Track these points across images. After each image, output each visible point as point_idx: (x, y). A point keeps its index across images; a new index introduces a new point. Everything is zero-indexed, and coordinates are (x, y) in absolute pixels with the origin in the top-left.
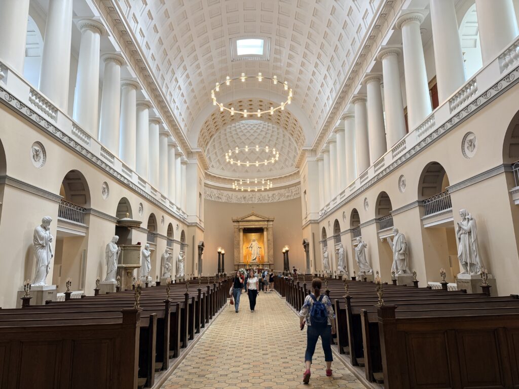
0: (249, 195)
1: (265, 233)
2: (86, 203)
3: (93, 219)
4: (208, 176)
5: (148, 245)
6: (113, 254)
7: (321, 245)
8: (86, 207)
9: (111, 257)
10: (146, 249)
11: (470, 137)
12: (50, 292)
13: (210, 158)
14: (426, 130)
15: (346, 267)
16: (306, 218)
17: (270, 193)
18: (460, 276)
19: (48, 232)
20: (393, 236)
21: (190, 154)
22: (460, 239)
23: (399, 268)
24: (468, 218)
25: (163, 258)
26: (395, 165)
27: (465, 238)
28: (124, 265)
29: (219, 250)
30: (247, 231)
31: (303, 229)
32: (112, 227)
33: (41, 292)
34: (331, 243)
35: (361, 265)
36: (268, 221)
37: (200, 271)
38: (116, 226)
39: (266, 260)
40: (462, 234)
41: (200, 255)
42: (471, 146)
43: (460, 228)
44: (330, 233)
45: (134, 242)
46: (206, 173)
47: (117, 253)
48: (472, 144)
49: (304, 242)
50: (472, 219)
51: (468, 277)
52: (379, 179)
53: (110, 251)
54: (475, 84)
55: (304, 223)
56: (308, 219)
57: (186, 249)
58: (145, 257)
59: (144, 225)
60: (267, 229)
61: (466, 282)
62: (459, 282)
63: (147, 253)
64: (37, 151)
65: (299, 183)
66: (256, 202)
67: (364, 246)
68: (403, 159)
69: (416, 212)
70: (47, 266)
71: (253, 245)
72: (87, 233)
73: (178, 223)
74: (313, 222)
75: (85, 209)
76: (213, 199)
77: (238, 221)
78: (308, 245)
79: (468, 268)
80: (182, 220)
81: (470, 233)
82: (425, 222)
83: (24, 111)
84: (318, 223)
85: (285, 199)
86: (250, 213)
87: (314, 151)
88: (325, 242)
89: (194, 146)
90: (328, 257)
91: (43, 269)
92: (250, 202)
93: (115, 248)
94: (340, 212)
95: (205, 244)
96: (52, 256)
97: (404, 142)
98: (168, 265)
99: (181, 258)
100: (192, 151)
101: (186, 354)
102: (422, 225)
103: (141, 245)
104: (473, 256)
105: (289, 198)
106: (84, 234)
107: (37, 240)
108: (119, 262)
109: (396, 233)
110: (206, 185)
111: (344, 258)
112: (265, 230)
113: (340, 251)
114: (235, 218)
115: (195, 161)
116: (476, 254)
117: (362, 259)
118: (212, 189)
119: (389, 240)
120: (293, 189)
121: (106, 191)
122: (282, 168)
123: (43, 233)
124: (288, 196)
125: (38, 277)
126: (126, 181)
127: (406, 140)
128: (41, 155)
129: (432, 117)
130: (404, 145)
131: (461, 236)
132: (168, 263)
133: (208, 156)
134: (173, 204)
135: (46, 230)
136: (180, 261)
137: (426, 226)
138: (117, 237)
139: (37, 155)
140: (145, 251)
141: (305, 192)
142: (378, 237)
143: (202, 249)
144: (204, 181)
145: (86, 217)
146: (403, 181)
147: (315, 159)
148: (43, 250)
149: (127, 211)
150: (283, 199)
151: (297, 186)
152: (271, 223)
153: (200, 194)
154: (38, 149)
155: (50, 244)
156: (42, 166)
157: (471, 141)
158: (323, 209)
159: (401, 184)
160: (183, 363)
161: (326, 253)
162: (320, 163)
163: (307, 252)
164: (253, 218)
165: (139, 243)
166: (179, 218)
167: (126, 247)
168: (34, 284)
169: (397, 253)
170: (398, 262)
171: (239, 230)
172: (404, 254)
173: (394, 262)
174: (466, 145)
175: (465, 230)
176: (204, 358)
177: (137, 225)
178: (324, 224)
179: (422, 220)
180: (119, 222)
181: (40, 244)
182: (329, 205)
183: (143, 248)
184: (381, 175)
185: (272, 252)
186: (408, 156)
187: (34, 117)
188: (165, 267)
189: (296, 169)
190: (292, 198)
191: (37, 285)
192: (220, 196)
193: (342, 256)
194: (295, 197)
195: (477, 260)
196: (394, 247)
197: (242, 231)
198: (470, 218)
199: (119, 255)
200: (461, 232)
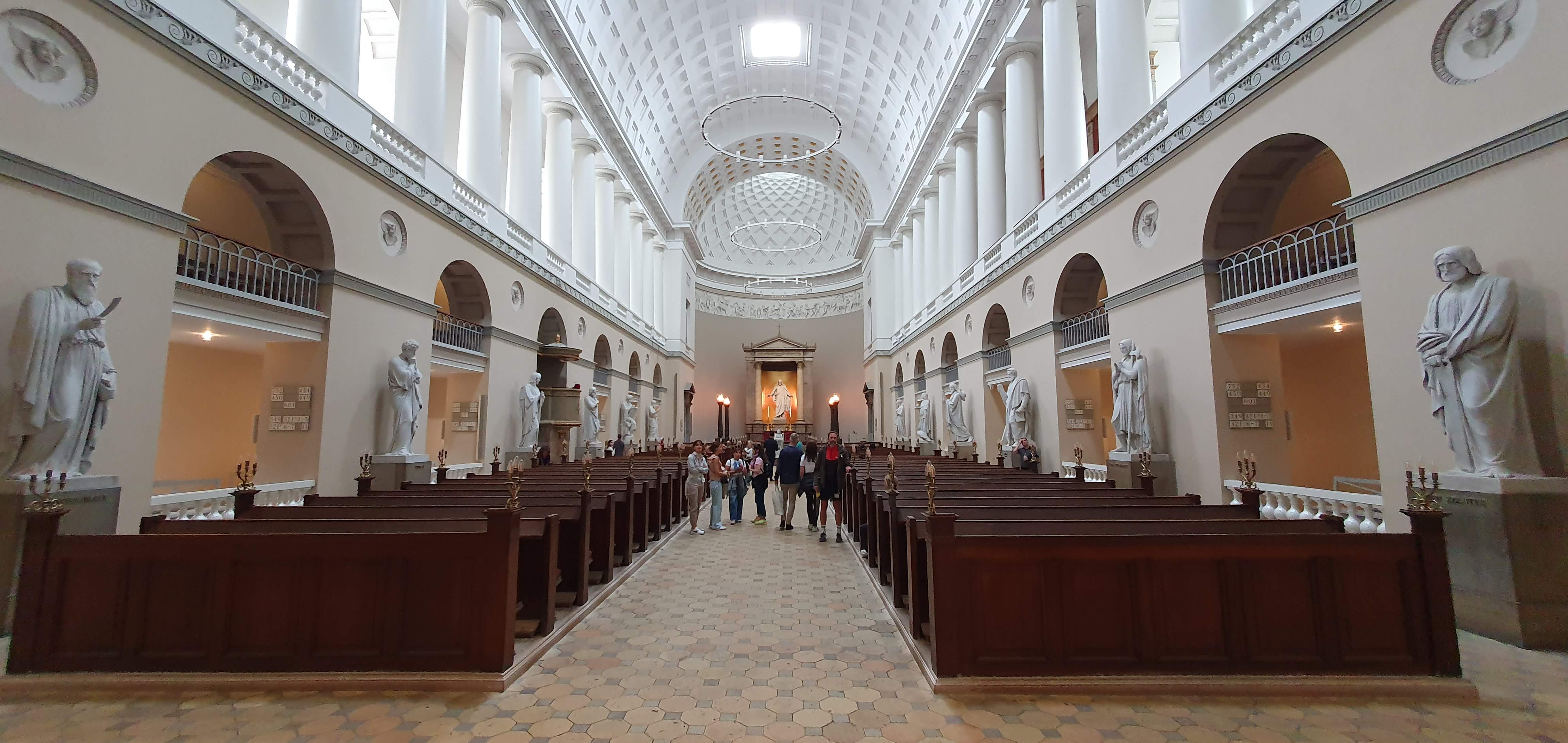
0: (774, 306)
1: (800, 371)
2: (483, 318)
3: (495, 345)
4: (701, 270)
5: (594, 388)
6: (532, 404)
7: (894, 393)
8: (484, 323)
9: (528, 409)
10: (591, 395)
11: (1149, 211)
12: (419, 466)
13: (706, 239)
14: (1074, 197)
15: (932, 432)
16: (871, 346)
17: (811, 303)
18: (1113, 455)
19: (412, 367)
20: (1009, 382)
21: (669, 231)
22: (1117, 391)
23: (1014, 436)
24: (1134, 356)
25: (621, 411)
26: (1019, 258)
27: (1125, 389)
28: (553, 422)
29: (720, 398)
30: (768, 367)
31: (866, 366)
32: (531, 358)
33: (401, 467)
34: (910, 391)
35: (955, 430)
36: (804, 351)
37: (688, 432)
38: (538, 355)
39: (800, 416)
40: (1121, 382)
41: (687, 406)
42: (1149, 225)
43: (1119, 372)
44: (909, 373)
45: (570, 385)
46: (698, 266)
47: (539, 402)
48: (1151, 224)
49: (866, 389)
50: (1140, 357)
51: (1125, 457)
52: (992, 283)
53: (528, 398)
54: (1165, 112)
55: (867, 354)
56: (874, 349)
57: (662, 395)
58: (590, 409)
59: (588, 354)
60: (803, 365)
61: (1121, 465)
62: (1110, 464)
63: (594, 402)
64: (389, 228)
65: (860, 286)
66: (785, 318)
67: (962, 398)
68: (1033, 248)
69: (1049, 341)
70: (413, 422)
71: (778, 391)
72: (487, 368)
73: (648, 351)
74: (881, 354)
75: (482, 327)
76: (711, 312)
77: (754, 351)
78: (872, 392)
79: (1128, 441)
80: (656, 347)
81: (1135, 381)
82: (1062, 359)
83: (362, 156)
84: (890, 356)
85: (836, 313)
86: (774, 335)
87: (887, 229)
88: (899, 389)
89: (678, 218)
90: (903, 415)
91: (406, 429)
92: (775, 318)
93: (535, 394)
94: (927, 338)
95: (696, 389)
96: (421, 407)
97: (1035, 217)
98: (630, 422)
99: (653, 411)
100: (673, 226)
101: (628, 576)
102: (1058, 365)
103: (581, 389)
104: (1138, 422)
105: (843, 312)
106: (481, 370)
107: (395, 379)
108: (543, 416)
109: (1012, 378)
110: (699, 287)
111: (928, 416)
112: (800, 366)
113: (922, 404)
114: (748, 345)
115: (678, 245)
116: (1143, 417)
117: (957, 419)
118: (709, 294)
119: (1000, 389)
120: (851, 297)
121: (519, 296)
122: (832, 257)
123: (403, 367)
124: (841, 308)
125: (396, 443)
126: (553, 281)
127: (1039, 213)
128: (398, 234)
129: (1086, 171)
130: (1036, 223)
131: (1120, 385)
132: (630, 418)
133: (704, 236)
134: (638, 319)
135: (410, 364)
136: (652, 415)
137: (1063, 367)
138: (539, 375)
139: (390, 235)
140: (589, 398)
141: (870, 302)
142: (985, 383)
143: (692, 397)
144: (695, 279)
145: (484, 342)
146: (1030, 287)
147: (888, 243)
148: (404, 396)
149: (558, 331)
150: (831, 313)
151: (857, 291)
152: (810, 354)
153: (688, 304)
154: (392, 224)
155: (417, 386)
156: (400, 253)
157: (1149, 217)
158: (899, 333)
159: (1027, 292)
160: (618, 591)
161: (901, 407)
162: (897, 252)
163: (870, 405)
164: (779, 345)
165: (577, 386)
166: (650, 343)
167: (557, 391)
168: (391, 452)
169: (1012, 412)
170: (1013, 426)
171: (755, 366)
172: (1024, 413)
173: (1007, 427)
174: (1141, 224)
175: (1127, 377)
176: (655, 584)
177: (574, 355)
178: (900, 358)
179: (1057, 356)
180: (542, 350)
181: (400, 387)
182: (908, 324)
183: (584, 394)
184: (995, 276)
185: (810, 404)
186: (1041, 242)
187: (381, 168)
188: (627, 426)
189: (857, 260)
190: (848, 312)
191: (396, 454)
192: (723, 306)
193: (925, 412)
194: (853, 310)
195: (1144, 429)
196: (1008, 401)
197: (759, 367)
198: (1137, 356)
199: (541, 404)
200: (1120, 379)
